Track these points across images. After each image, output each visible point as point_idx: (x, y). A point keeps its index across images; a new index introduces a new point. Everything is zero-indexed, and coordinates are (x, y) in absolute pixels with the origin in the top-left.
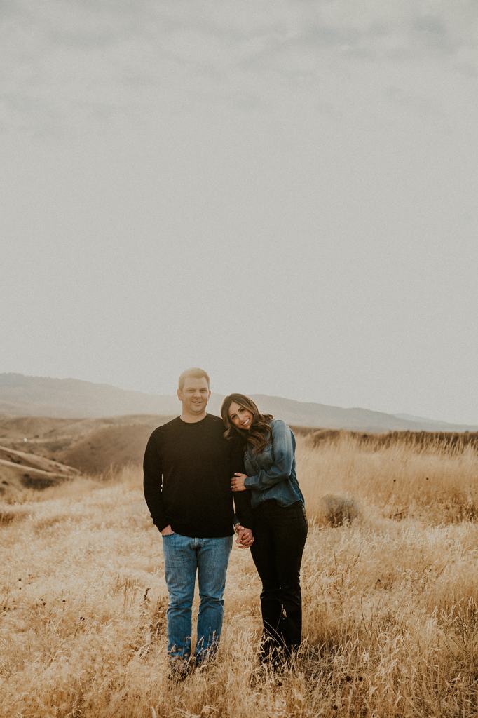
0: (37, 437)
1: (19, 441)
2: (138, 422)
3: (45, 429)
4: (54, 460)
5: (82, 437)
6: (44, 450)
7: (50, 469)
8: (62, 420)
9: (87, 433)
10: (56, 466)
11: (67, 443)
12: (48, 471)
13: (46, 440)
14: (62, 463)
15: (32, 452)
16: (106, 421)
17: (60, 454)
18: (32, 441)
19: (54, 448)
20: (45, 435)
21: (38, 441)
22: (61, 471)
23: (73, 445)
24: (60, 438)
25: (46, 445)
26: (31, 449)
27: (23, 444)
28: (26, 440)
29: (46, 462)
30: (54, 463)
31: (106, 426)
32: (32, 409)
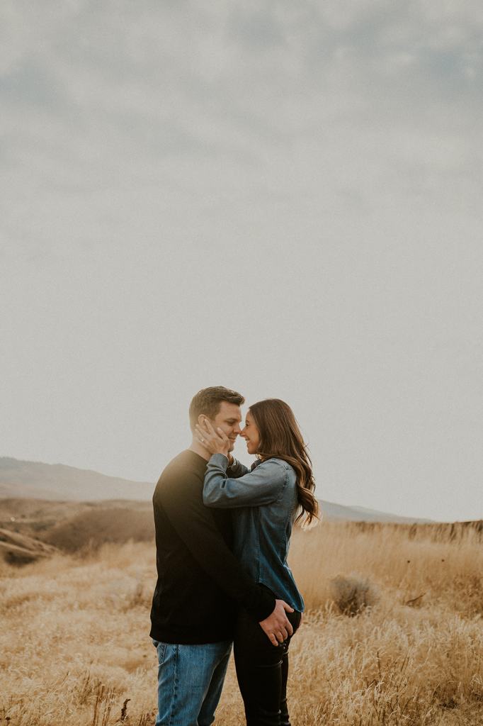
0: (23, 517)
1: (6, 520)
2: (120, 506)
3: (31, 510)
4: (37, 539)
5: (65, 519)
6: (30, 529)
7: (34, 548)
8: (47, 502)
9: (71, 515)
10: (40, 545)
11: (51, 524)
12: (30, 549)
13: (32, 520)
14: (45, 542)
15: (17, 531)
16: (89, 504)
17: (44, 534)
18: (19, 521)
19: (39, 528)
20: (31, 516)
21: (25, 521)
22: (43, 550)
23: (58, 525)
24: (46, 519)
25: (32, 525)
26: (17, 528)
27: (10, 523)
28: (13, 520)
29: (30, 542)
30: (36, 542)
31: (88, 509)
32: (21, 491)
